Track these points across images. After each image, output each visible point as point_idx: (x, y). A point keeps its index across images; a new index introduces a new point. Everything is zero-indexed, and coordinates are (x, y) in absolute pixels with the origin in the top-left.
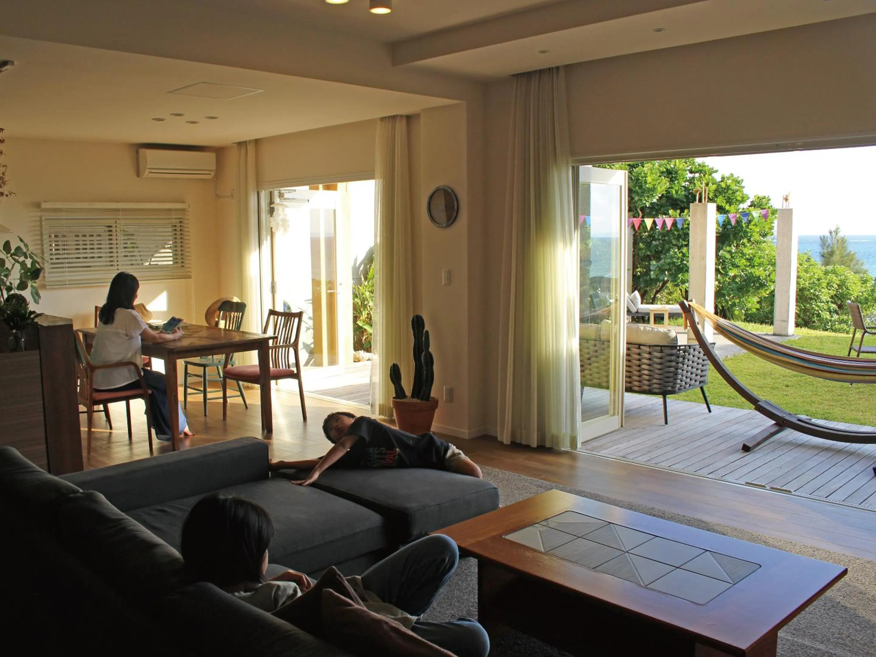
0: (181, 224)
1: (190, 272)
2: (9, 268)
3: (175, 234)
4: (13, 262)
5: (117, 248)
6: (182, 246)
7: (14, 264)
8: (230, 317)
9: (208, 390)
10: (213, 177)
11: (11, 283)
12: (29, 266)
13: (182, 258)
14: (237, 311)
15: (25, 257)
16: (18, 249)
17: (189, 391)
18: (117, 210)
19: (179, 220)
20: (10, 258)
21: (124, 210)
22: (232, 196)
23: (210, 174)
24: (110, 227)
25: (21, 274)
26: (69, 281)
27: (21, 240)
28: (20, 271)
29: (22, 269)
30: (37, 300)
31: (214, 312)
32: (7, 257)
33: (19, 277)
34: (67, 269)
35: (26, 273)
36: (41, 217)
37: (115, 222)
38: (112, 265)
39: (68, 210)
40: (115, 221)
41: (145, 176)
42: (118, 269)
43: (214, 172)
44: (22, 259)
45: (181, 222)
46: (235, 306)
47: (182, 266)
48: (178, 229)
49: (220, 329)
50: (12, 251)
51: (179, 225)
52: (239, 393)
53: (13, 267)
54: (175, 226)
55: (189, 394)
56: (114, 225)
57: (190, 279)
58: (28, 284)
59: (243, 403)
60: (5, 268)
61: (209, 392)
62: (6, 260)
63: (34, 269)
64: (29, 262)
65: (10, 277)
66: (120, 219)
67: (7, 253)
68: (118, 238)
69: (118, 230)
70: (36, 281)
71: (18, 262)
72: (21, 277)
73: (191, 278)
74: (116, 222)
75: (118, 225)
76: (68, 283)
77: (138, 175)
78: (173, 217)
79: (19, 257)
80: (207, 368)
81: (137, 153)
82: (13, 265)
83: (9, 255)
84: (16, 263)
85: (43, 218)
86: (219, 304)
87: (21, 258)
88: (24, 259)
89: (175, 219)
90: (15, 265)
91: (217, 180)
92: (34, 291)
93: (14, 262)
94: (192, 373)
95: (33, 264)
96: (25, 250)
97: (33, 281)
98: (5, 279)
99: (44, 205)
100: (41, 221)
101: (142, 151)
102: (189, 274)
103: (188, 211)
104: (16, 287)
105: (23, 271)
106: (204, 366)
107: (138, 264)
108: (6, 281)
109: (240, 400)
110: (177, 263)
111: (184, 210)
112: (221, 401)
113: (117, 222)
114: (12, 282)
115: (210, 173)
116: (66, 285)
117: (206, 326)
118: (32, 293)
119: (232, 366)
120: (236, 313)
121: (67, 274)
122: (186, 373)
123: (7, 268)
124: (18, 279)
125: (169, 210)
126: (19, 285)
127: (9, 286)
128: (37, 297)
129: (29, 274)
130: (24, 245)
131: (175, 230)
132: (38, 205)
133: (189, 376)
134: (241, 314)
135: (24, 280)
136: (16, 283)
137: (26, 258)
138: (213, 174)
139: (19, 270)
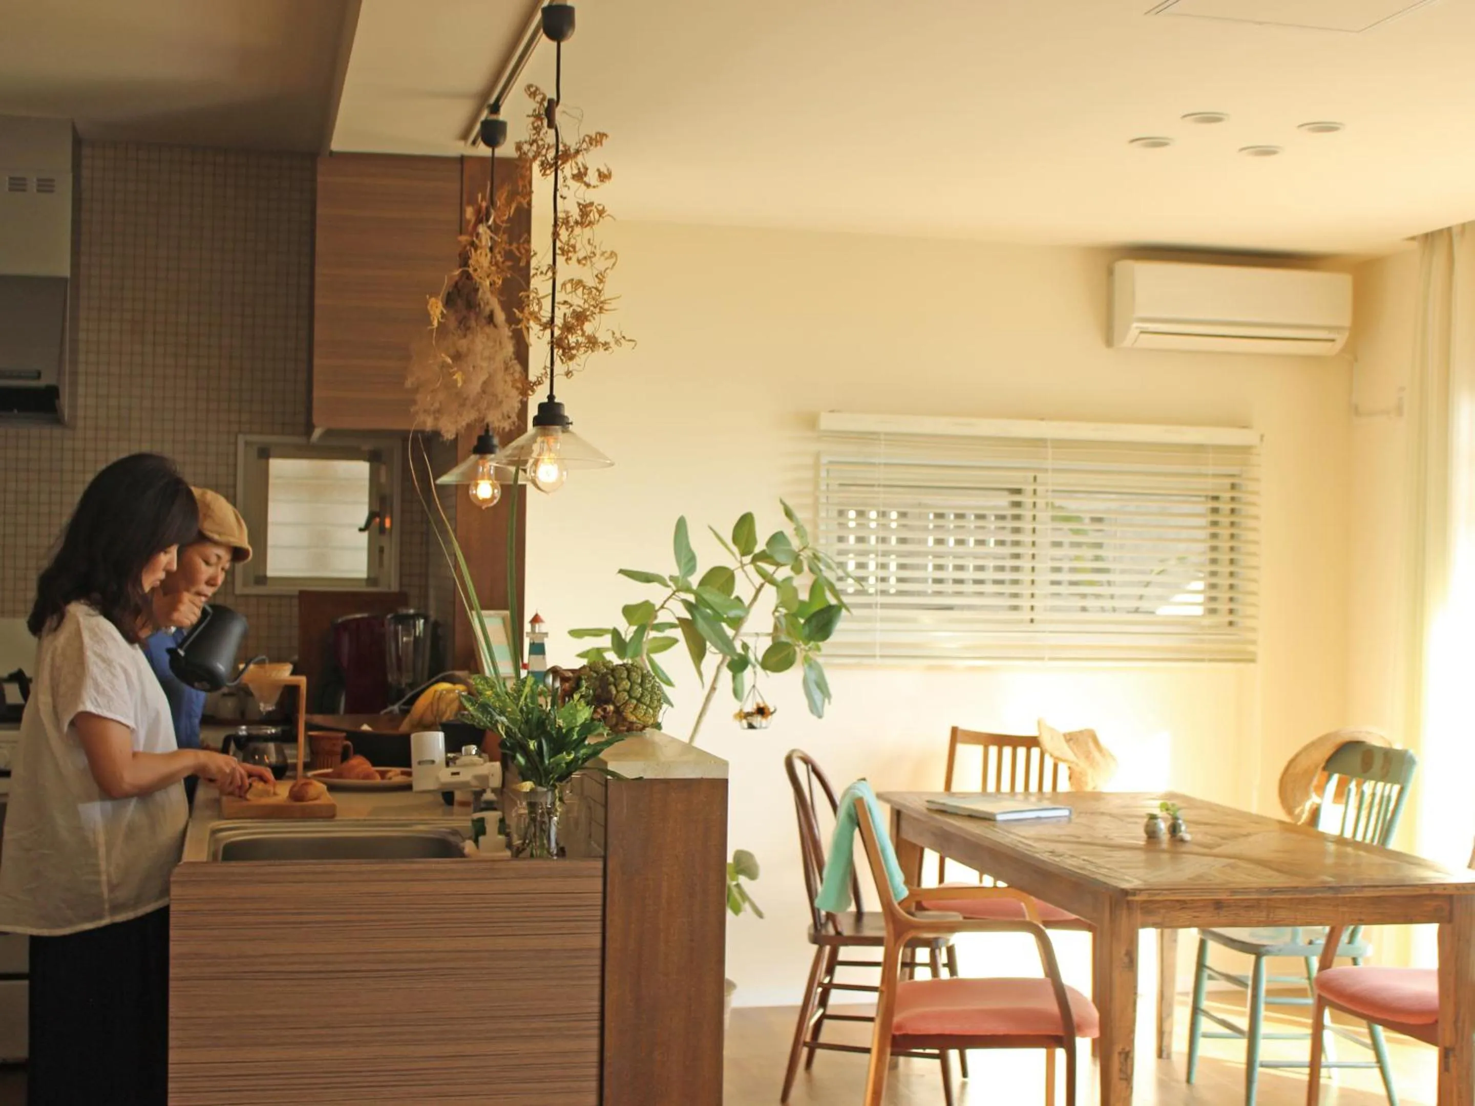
0: (1234, 494)
1: (1254, 642)
2: (742, 598)
3: (1215, 523)
4: (759, 580)
5: (1033, 556)
6: (1232, 561)
7: (762, 586)
8: (1362, 795)
9: (1264, 1028)
10: (1344, 350)
11: (745, 647)
12: (804, 596)
13: (1231, 599)
14: (1386, 776)
15: (793, 569)
16: (777, 539)
17: (1205, 1025)
18: (1039, 443)
19: (1229, 481)
20: (750, 569)
21: (1060, 444)
22: (1399, 410)
23: (1333, 340)
24: (1018, 491)
25: (777, 618)
26: (883, 645)
27: (789, 514)
28: (776, 610)
29: (782, 603)
30: (819, 703)
31: (1308, 774)
32: (743, 565)
33: (771, 630)
34: (880, 612)
35: (792, 616)
36: (817, 456)
37: (1032, 479)
38: (1015, 608)
39: (894, 438)
40: (1031, 475)
41: (1128, 342)
42: (1032, 621)
43: (1346, 334)
44: (782, 573)
45: (1233, 486)
46: (1378, 762)
47: (1231, 623)
48: (1225, 507)
49: (1323, 837)
50: (760, 547)
51: (1227, 495)
52: (1370, 1056)
53: (755, 598)
54: (1216, 498)
55: (1205, 1036)
56: (1029, 488)
57: (1252, 665)
58: (795, 652)
59: (1382, 1091)
60: (733, 597)
61: (1268, 1037)
62: (739, 576)
63: (816, 607)
64: (803, 584)
65: (746, 627)
66: (1046, 470)
67: (743, 554)
68: (1038, 527)
69: (1041, 502)
70: (821, 644)
71: (772, 582)
72: (776, 628)
73: (1253, 661)
74: (1035, 478)
75: (1040, 489)
76: (878, 653)
77: (1109, 342)
78: (1211, 470)
79: (778, 565)
80: (1265, 960)
81: (1110, 272)
82: (758, 591)
83: (747, 559)
84: (767, 585)
85: (824, 460)
86: (1327, 750)
87: (782, 569)
88: (791, 574)
89: (1215, 476)
90: (763, 590)
91: (1356, 360)
92: (812, 676)
93: (761, 580)
94: (1217, 969)
95: (814, 589)
96: (795, 543)
97: (812, 644)
98: (730, 632)
99: (827, 422)
100: (816, 466)
101: (1126, 267)
102: (1251, 648)
103: (1258, 455)
104: (760, 658)
105: (783, 611)
106: (1257, 951)
107: (1103, 610)
108: (734, 638)
109: (1371, 1082)
110: (1213, 611)
111: (1246, 449)
112: (1303, 1075)
113: (1038, 480)
114: (750, 642)
115: (1331, 336)
116: (874, 656)
117: (1281, 822)
118: (805, 682)
119: (1355, 961)
120: (1380, 785)
121: (878, 625)
122: (1201, 965)
123: (738, 598)
124: (769, 635)
125: (1199, 448)
126: (769, 652)
127: (740, 655)
128: (817, 695)
129: (802, 621)
130: (796, 529)
131: (1215, 511)
132: (811, 422)
133: (1210, 978)
134: (1397, 788)
135: (784, 638)
136: (760, 647)
137: (798, 569)
138: (1342, 339)
139: (773, 608)
